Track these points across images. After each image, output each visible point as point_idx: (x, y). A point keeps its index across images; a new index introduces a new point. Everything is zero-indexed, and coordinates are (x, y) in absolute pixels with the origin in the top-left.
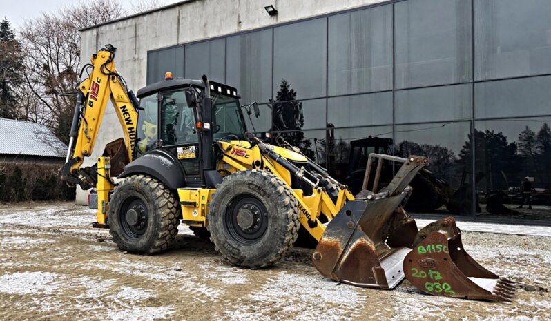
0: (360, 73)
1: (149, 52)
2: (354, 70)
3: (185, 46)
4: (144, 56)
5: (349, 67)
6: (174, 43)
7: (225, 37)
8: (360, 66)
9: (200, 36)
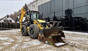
0: (68, 6)
1: (38, 6)
2: (67, 5)
3: (43, 4)
4: (38, 7)
5: (66, 5)
6: (41, 4)
7: (48, 2)
8: (68, 4)
9: (44, 3)
